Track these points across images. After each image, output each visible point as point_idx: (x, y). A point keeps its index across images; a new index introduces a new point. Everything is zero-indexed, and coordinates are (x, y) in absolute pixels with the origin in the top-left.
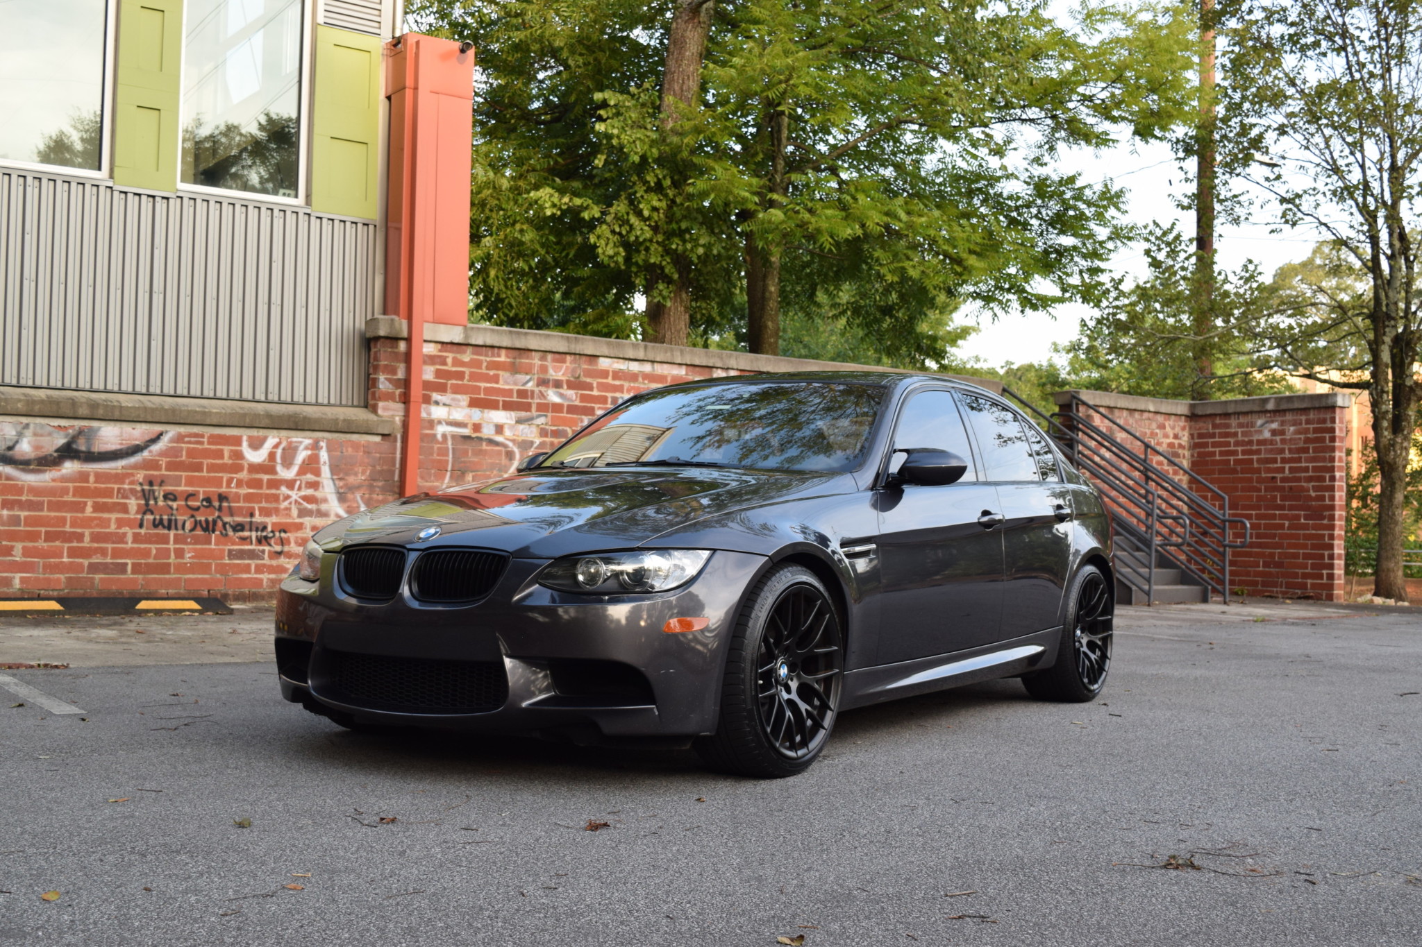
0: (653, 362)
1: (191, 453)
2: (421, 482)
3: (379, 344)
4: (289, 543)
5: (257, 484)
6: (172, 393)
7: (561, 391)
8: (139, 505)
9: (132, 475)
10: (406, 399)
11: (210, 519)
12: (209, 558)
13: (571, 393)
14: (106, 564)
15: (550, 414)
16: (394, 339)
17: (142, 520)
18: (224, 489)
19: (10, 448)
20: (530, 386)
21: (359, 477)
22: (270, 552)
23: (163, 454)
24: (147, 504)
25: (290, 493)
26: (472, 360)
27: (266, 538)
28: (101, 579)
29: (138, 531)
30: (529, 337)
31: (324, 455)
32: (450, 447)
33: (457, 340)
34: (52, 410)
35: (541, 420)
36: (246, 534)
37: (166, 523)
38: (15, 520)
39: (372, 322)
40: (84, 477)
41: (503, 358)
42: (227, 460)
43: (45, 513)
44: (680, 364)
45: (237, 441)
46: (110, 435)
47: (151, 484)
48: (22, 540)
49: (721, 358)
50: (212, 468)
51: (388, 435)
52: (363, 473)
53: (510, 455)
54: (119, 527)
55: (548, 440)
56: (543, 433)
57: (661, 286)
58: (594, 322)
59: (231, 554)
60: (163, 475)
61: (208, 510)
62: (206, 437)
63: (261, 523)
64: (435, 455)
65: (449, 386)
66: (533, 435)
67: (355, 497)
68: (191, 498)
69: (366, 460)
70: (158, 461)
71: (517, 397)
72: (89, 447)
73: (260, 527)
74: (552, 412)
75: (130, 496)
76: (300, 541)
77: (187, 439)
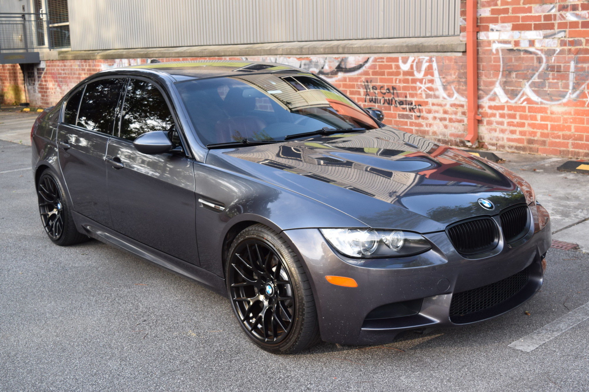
1: (381, 67)
4: (423, 112)
5: (406, 81)
7: (577, 12)
8: (364, 91)
11: (390, 98)
12: (390, 117)
13: (585, 13)
15: (567, 30)
17: (366, 98)
18: (394, 84)
19: (323, 68)
20: (553, 12)
21: (453, 77)
22: (415, 116)
23: (370, 68)
24: (367, 92)
25: (421, 85)
27: (413, 108)
29: (364, 103)
31: (435, 65)
32: (501, 56)
34: (331, 51)
35: (562, 34)
36: (404, 106)
37: (374, 100)
40: (345, 79)
42: (394, 70)
45: (396, 60)
46: (352, 60)
47: (367, 82)
50: (389, 74)
52: (455, 74)
53: (540, 60)
54: (357, 101)
55: (566, 48)
56: (563, 43)
59: (400, 116)
60: (371, 78)
61: (389, 94)
62: (385, 59)
63: (410, 101)
64: (492, 62)
65: (499, 18)
66: (555, 46)
67: (451, 88)
68: (382, 88)
69: (455, 67)
70: (368, 71)
71: (544, 21)
72: (345, 67)
73: (410, 103)
74: (570, 28)
75: (361, 88)
76: (427, 111)
77: (378, 60)
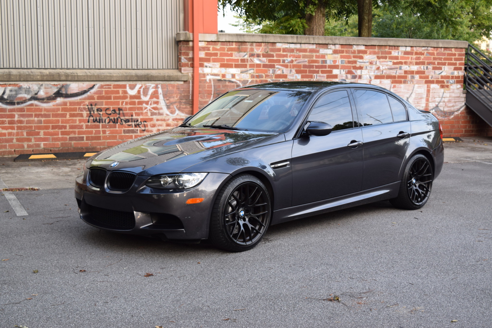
0: (301, 43)
1: (106, 92)
2: (200, 99)
3: (181, 43)
4: (147, 126)
5: (134, 103)
6: (99, 68)
7: (260, 58)
8: (87, 114)
9: (84, 102)
10: (193, 66)
11: (116, 118)
12: (115, 133)
13: (264, 59)
14: (76, 137)
15: (255, 69)
16: (187, 41)
17: (89, 120)
18: (120, 106)
19: (36, 94)
20: (246, 57)
21: (175, 98)
22: (140, 130)
23: (95, 93)
24: (90, 113)
25: (147, 106)
26: (221, 48)
27: (138, 124)
28: (74, 143)
29: (87, 124)
30: (245, 37)
31: (160, 91)
32: (213, 84)
33: (213, 40)
34: (51, 78)
35: (252, 71)
36: (130, 123)
37: (98, 120)
38: (40, 122)
39: (178, 34)
40: (65, 104)
41: (234, 46)
42: (121, 94)
43: (51, 118)
44: (313, 44)
45: (125, 86)
46: (74, 87)
47: (91, 105)
48: (43, 129)
49: (331, 39)
50: (115, 98)
51: (186, 81)
52: (177, 97)
54: (80, 123)
55: (255, 79)
56: (253, 76)
57: (310, 7)
58: (285, 22)
59: (125, 132)
60: (96, 101)
61: (115, 114)
62: (112, 86)
63: (136, 119)
64: (206, 88)
65: (211, 59)
66: (248, 78)
67: (174, 107)
68: (107, 110)
69: (178, 92)
70: (94, 96)
71: (241, 62)
72: (66, 92)
73: (136, 121)
74: (256, 67)
75: (84, 110)
76: (152, 125)
77: (104, 87)
